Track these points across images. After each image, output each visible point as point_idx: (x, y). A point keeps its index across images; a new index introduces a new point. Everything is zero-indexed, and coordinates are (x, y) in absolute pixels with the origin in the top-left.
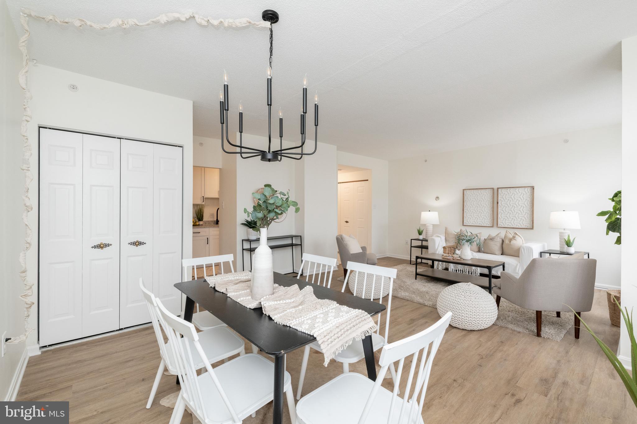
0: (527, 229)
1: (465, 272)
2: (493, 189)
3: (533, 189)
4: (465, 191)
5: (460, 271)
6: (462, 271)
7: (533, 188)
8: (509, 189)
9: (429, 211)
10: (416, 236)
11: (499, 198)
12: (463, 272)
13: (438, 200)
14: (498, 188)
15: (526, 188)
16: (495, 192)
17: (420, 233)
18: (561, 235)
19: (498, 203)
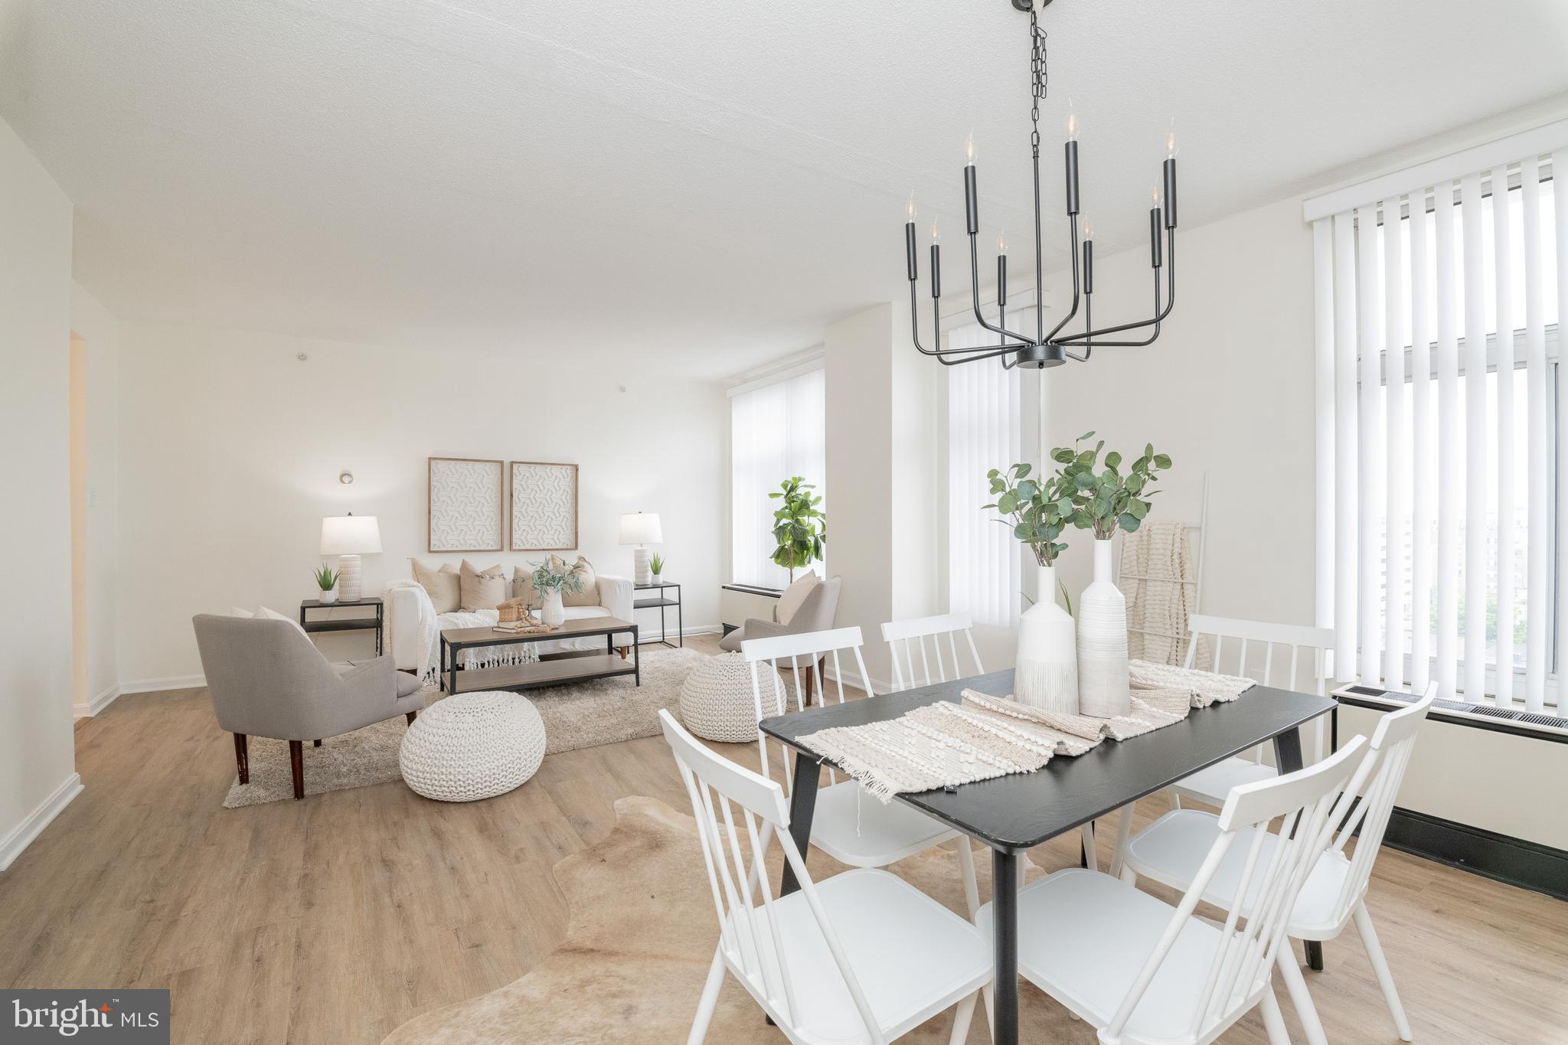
0: (567, 549)
1: (505, 661)
2: (502, 463)
3: (577, 470)
4: (433, 463)
5: (491, 663)
6: (498, 662)
7: (576, 468)
8: (533, 466)
9: (350, 514)
10: (315, 593)
11: (515, 486)
12: (501, 662)
13: (350, 482)
14: (512, 463)
15: (564, 467)
16: (506, 470)
17: (326, 585)
18: (639, 557)
19: (512, 495)
